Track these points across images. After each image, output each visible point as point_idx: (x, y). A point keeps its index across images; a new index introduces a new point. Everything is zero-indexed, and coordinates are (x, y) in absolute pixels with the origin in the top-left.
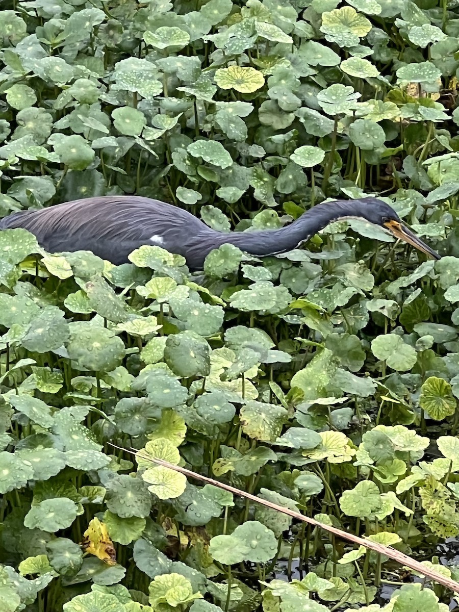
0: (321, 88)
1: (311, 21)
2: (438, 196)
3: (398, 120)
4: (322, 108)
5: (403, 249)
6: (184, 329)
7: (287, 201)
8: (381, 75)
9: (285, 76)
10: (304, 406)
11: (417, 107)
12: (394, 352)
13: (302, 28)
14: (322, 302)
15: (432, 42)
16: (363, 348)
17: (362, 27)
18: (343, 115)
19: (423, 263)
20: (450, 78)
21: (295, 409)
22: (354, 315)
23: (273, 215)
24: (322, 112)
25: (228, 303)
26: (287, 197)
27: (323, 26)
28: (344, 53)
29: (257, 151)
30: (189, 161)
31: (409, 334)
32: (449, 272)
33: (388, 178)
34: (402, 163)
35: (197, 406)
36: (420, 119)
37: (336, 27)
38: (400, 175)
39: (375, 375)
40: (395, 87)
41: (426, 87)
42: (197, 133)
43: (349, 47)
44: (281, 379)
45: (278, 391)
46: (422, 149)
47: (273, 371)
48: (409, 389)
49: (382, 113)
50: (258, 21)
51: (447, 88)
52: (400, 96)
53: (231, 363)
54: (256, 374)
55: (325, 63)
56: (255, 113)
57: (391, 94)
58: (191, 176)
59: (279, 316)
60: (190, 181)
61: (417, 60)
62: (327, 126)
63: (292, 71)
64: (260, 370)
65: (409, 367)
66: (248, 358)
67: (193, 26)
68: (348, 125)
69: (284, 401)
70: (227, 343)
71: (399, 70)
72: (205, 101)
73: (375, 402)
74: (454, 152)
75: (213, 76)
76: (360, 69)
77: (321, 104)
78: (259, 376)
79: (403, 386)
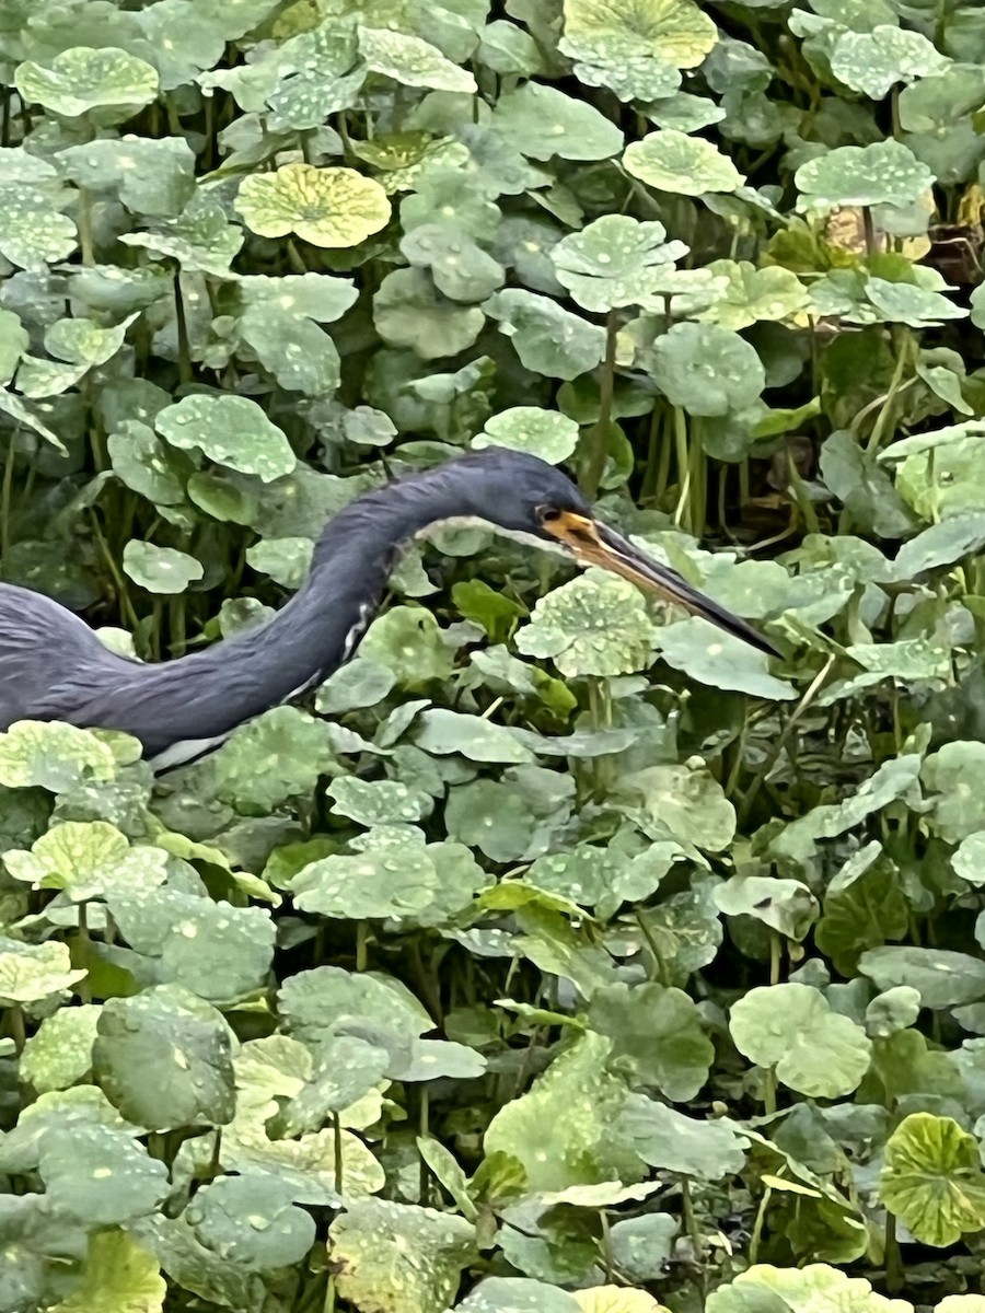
0: (564, 229)
1: (530, 21)
2: (930, 554)
3: (803, 322)
4: (567, 291)
5: (824, 721)
6: (154, 982)
7: (467, 579)
8: (747, 184)
9: (454, 192)
10: (525, 1212)
11: (861, 280)
12: (800, 1037)
13: (503, 44)
14: (577, 887)
15: (906, 80)
16: (705, 1029)
17: (688, 37)
18: (634, 310)
19: (886, 765)
20: (961, 188)
21: (500, 1222)
22: (677, 924)
23: (421, 624)
24: (568, 303)
25: (288, 897)
26: (464, 568)
27: (568, 36)
28: (632, 120)
29: (369, 427)
30: (160, 460)
31: (846, 981)
32: (964, 790)
33: (773, 502)
34: (817, 453)
35: (196, 1216)
36: (870, 318)
37: (608, 40)
38: (813, 491)
39: (743, 1109)
40: (792, 221)
41: (890, 221)
42: (186, 372)
43: (649, 100)
44: (455, 1127)
45: (445, 1164)
46: (878, 409)
47: (432, 1104)
48: (848, 1152)
49: (753, 300)
50: (370, 25)
51: (954, 220)
52: (809, 250)
53: (301, 1084)
54: (376, 1116)
55: (577, 151)
56: (362, 311)
57: (780, 241)
58: (169, 506)
59: (446, 934)
60: (165, 522)
61: (858, 136)
62: (582, 345)
63: (475, 179)
64: (390, 1102)
65: (847, 1086)
66: (350, 1065)
67: (168, 44)
68: (649, 341)
69: (464, 1197)
70: (287, 1023)
71: (804, 167)
72: (209, 275)
73: (744, 1192)
74: (976, 418)
75: (232, 199)
76: (681, 166)
77: (565, 280)
78: (387, 1123)
79: (829, 1143)
